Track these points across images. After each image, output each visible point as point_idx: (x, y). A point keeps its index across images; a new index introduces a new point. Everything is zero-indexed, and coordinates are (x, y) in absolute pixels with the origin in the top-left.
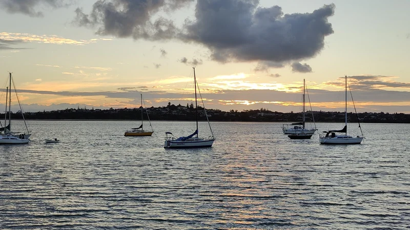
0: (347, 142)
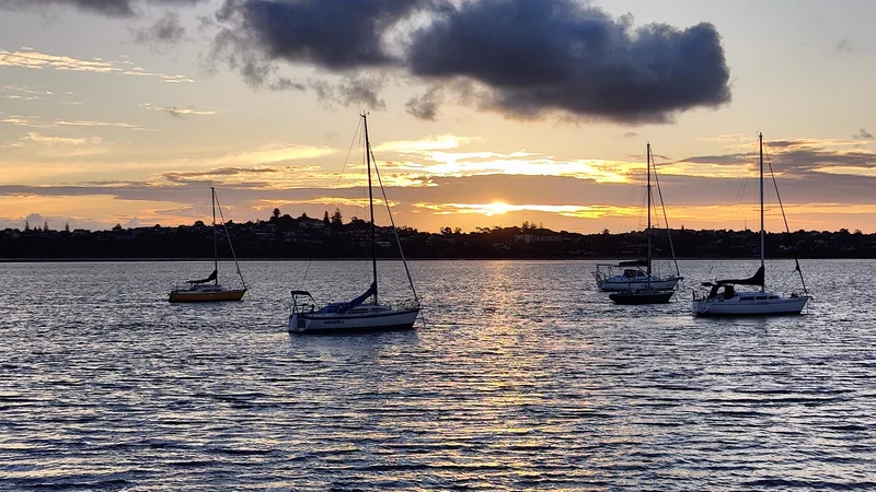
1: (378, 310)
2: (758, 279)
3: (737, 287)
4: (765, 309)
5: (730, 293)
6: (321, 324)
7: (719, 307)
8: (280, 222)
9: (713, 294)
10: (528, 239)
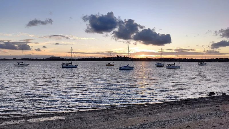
0: (175, 67)
1: (130, 67)
2: (174, 64)
3: (172, 65)
4: (175, 68)
5: (171, 66)
6: (123, 69)
7: (169, 67)
8: (118, 57)
9: (169, 66)
10: (147, 59)
